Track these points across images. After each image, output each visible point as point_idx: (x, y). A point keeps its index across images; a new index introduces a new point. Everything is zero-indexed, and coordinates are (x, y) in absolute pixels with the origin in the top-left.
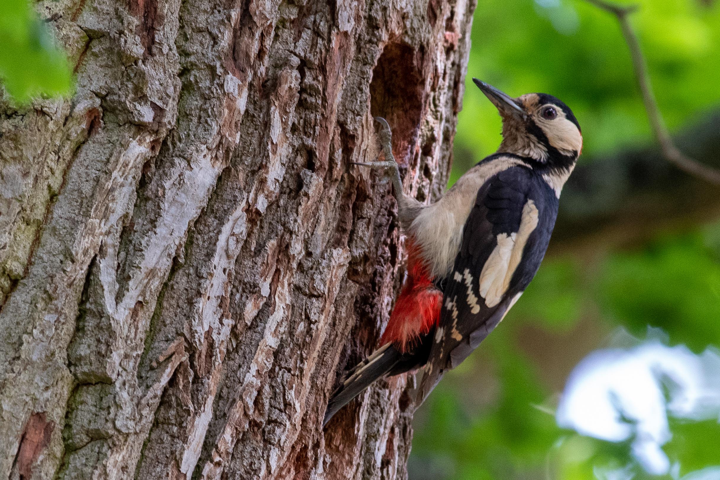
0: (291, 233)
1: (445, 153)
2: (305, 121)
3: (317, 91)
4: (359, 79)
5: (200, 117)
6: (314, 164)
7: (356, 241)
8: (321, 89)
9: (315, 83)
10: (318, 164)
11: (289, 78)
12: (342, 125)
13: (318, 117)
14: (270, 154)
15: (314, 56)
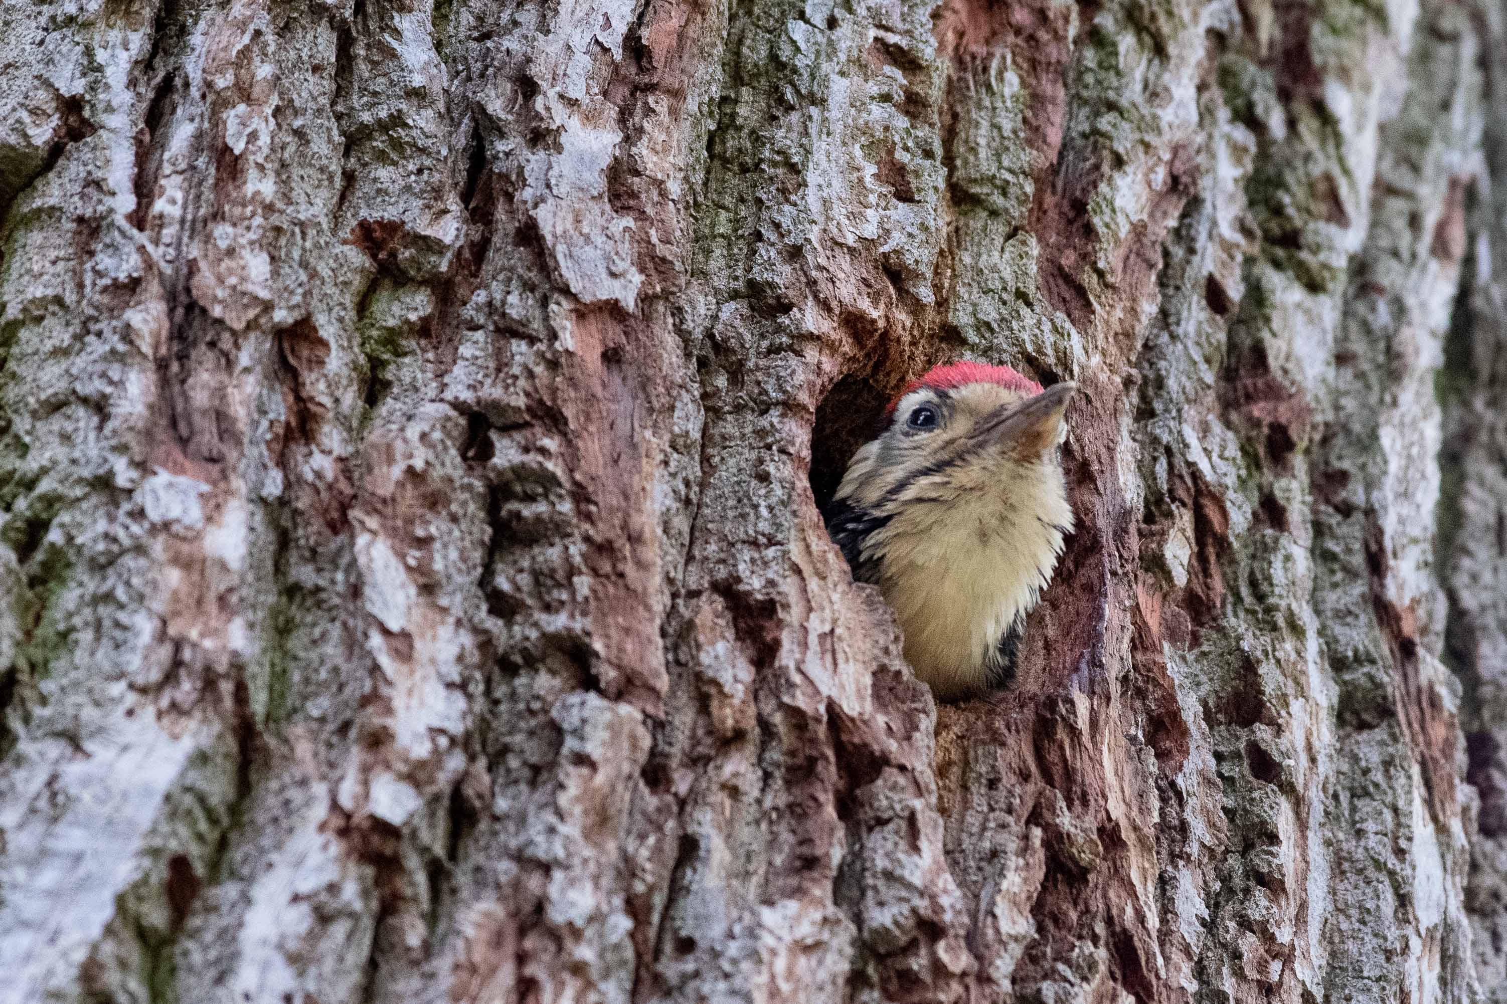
0: (546, 868)
2: (536, 574)
7: (875, 888)
11: (399, 446)
13: (573, 550)
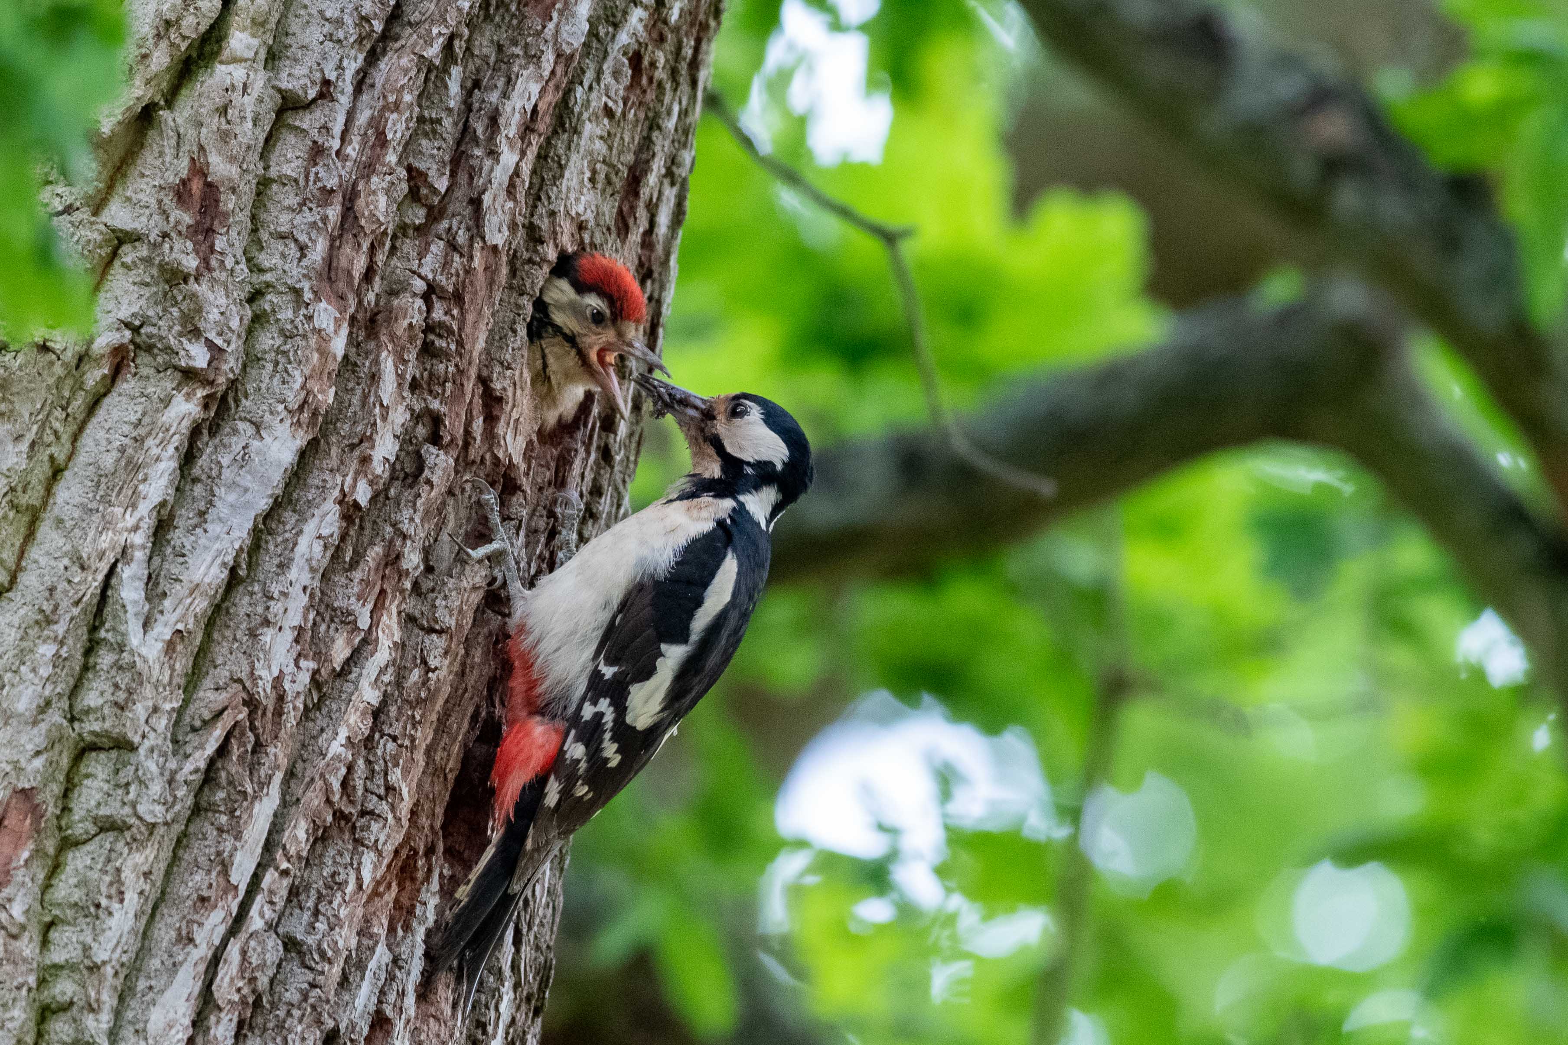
1: (634, 428)
3: (451, 332)
4: (512, 315)
5: (277, 364)
6: (441, 437)
8: (455, 328)
9: (447, 319)
10: (447, 439)
12: (484, 381)
14: (378, 421)
15: (447, 279)
